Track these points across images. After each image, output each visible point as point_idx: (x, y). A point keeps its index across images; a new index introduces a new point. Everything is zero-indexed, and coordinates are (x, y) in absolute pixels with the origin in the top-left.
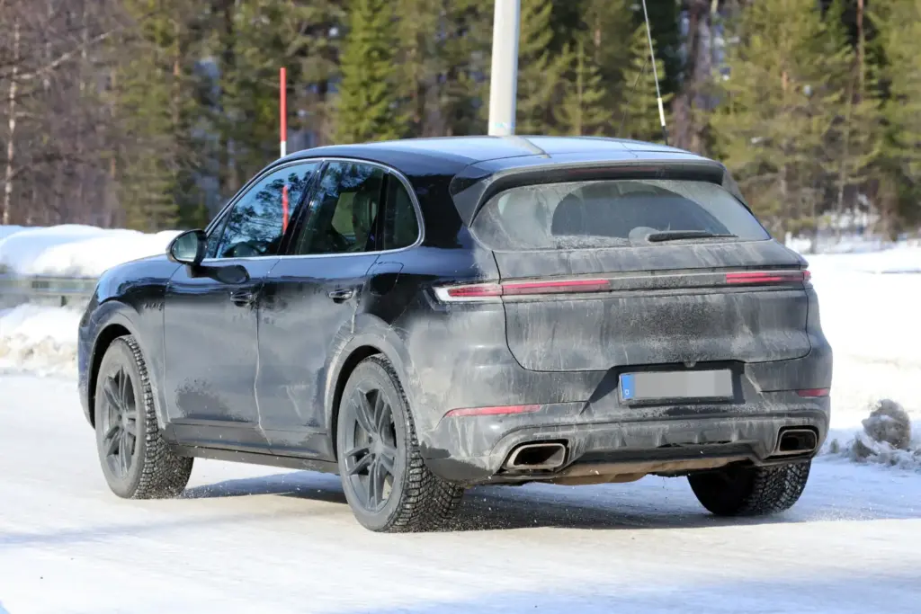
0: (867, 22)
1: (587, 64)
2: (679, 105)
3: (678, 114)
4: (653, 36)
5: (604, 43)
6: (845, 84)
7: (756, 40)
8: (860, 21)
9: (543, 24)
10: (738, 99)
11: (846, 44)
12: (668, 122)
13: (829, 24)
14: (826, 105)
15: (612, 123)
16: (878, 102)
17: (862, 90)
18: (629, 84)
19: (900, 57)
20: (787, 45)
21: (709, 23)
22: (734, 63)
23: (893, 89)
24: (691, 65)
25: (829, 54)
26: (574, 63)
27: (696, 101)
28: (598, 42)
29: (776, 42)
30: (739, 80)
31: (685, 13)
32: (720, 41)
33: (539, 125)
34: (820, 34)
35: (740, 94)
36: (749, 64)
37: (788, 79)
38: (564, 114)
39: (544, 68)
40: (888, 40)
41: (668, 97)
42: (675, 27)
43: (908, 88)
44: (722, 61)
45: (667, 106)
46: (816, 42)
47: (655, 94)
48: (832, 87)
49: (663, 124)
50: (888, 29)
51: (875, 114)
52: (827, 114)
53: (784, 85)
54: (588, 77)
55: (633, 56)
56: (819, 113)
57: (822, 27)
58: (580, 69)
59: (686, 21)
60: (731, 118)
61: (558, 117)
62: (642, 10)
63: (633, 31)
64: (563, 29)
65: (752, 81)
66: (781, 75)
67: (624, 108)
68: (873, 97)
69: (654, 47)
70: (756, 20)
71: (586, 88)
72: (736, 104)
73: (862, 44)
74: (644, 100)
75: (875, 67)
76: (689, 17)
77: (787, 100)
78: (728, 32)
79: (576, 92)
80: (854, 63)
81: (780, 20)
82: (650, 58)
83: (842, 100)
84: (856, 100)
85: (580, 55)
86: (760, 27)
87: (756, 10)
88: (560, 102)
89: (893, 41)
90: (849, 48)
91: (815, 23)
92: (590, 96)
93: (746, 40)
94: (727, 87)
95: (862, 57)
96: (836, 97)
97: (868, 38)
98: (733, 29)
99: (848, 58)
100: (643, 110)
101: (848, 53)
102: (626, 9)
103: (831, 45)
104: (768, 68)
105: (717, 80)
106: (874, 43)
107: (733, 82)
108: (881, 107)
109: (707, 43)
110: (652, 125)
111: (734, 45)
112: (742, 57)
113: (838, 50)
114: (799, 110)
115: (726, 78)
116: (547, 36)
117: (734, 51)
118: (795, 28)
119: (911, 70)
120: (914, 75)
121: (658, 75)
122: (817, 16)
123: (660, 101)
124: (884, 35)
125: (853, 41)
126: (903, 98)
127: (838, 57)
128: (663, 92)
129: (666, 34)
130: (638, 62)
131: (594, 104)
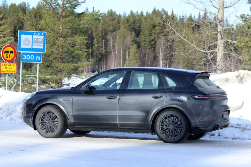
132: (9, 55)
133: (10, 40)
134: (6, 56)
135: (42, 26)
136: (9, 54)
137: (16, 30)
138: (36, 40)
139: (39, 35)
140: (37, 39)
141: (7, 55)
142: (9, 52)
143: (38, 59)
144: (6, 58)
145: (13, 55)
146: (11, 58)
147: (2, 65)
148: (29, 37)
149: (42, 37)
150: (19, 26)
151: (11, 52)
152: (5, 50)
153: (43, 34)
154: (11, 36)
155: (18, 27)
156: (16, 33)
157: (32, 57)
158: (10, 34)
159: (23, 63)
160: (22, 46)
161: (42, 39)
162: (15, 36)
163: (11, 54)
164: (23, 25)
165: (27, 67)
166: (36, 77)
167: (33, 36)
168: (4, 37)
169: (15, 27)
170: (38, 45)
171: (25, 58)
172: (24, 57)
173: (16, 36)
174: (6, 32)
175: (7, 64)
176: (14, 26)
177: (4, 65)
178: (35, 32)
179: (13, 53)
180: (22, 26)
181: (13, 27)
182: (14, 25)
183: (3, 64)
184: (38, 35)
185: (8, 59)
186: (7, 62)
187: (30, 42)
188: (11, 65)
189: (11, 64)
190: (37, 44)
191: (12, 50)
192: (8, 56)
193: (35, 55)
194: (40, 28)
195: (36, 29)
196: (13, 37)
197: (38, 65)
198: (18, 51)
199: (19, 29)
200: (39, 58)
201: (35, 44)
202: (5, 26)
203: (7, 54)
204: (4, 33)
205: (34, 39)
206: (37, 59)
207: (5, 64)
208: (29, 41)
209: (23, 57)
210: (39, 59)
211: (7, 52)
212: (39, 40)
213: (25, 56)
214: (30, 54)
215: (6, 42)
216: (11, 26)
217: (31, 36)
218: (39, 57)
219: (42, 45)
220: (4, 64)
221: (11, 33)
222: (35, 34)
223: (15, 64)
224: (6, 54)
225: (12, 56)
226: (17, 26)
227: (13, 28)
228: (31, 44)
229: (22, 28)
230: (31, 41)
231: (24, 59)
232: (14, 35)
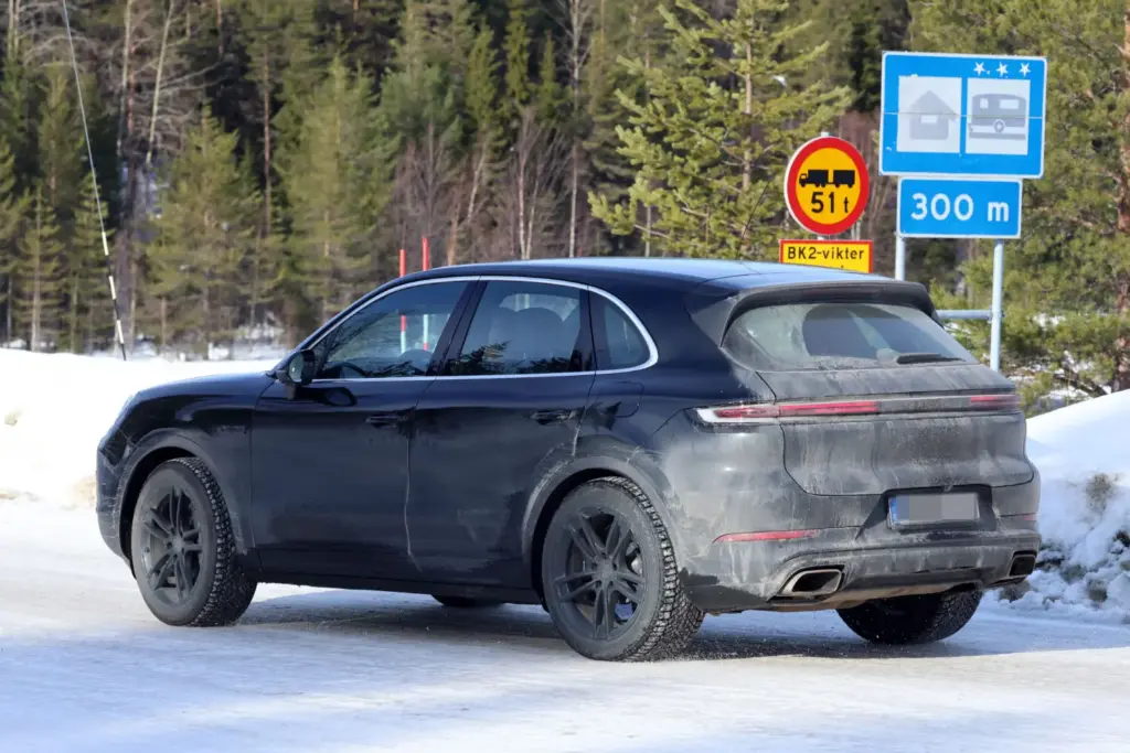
0: (273, 171)
1: (43, 204)
2: (120, 239)
3: (120, 245)
4: (98, 182)
5: (57, 186)
6: (254, 222)
7: (183, 186)
8: (267, 171)
9: (8, 171)
10: (168, 234)
11: (256, 189)
12: (110, 253)
13: (242, 173)
14: (240, 239)
15: (65, 253)
16: (282, 237)
17: (269, 227)
18: (79, 221)
19: (300, 200)
20: (208, 190)
21: (145, 172)
22: (164, 205)
23: (294, 226)
24: (130, 207)
25: (242, 198)
26: (34, 204)
27: (135, 235)
28: (53, 186)
29: (199, 187)
30: (169, 218)
31: (125, 163)
32: (153, 187)
33: (5, 254)
34: (235, 182)
35: (170, 230)
36: (177, 205)
37: (209, 218)
38: (26, 246)
39: (8, 208)
40: (289, 186)
41: (112, 231)
42: (116, 175)
43: (306, 226)
44: (156, 203)
45: (109, 239)
46: (232, 187)
47: (100, 230)
48: (244, 224)
49: (107, 253)
50: (289, 177)
51: (281, 246)
52: (241, 245)
53: (206, 222)
54: (45, 215)
55: (82, 198)
56: (234, 246)
57: (236, 175)
58: (39, 208)
59: (125, 170)
60: (163, 249)
61: (22, 249)
62: (88, 162)
63: (82, 177)
64: (24, 177)
65: (180, 219)
66: (203, 213)
67: (76, 241)
68: (278, 233)
69: (99, 191)
70: (184, 169)
71: (44, 224)
72: (167, 238)
73: (269, 190)
74: (92, 234)
75: (279, 208)
76: (128, 166)
77: (208, 235)
78: (160, 179)
79: (35, 226)
80: (262, 205)
81: (203, 170)
82: (96, 200)
83: (253, 235)
84: (264, 235)
85: (39, 197)
86: (186, 175)
87: (182, 160)
88: (22, 235)
89: (294, 187)
90: (257, 193)
91: (231, 172)
92: (47, 230)
93: (175, 186)
94: (159, 225)
95: (269, 200)
96: (248, 232)
97: (273, 185)
98: (163, 176)
99: (258, 201)
100: (91, 242)
101: (258, 196)
102: (75, 160)
103: (244, 189)
104: (193, 209)
105: (151, 218)
106: (277, 189)
107: (163, 219)
108: (285, 240)
109: (143, 188)
110: (98, 255)
111: (164, 189)
112: (172, 199)
113: (250, 194)
114: (218, 243)
115: (159, 216)
116: (12, 182)
117: (165, 195)
118: (215, 176)
119: (310, 210)
120: (310, 215)
121: (102, 214)
122: (232, 167)
123: (104, 235)
124: (286, 182)
125: (262, 186)
126: (302, 233)
127: (249, 200)
128: (107, 229)
129: (109, 181)
130: (87, 204)
131: (50, 237)
132: (832, 196)
133: (829, 103)
134: (814, 201)
135: (1015, 22)
136: (830, 188)
137: (863, 45)
138: (984, 104)
139: (1004, 77)
140: (994, 99)
141: (818, 197)
142: (831, 178)
143: (998, 219)
144: (814, 210)
145: (851, 193)
146: (839, 215)
147: (792, 252)
148: (947, 89)
149: (1022, 88)
150: (885, 23)
151: (844, 178)
152: (804, 170)
153: (1025, 69)
154: (840, 81)
155: (876, 30)
156: (867, 66)
157: (961, 209)
158: (828, 69)
159: (908, 241)
160: (905, 143)
161: (1022, 101)
162: (856, 83)
163: (844, 187)
164: (907, 17)
165: (927, 261)
166: (984, 323)
167: (971, 81)
168: (798, 88)
169: (860, 30)
170: (999, 135)
171: (920, 211)
172: (919, 206)
173: (871, 79)
174: (810, 57)
175: (820, 248)
176: (854, 25)
177: (801, 252)
178: (980, 61)
179: (851, 183)
180: (898, 23)
181: (850, 29)
182: (854, 13)
183: (797, 246)
184: (996, 75)
185: (826, 218)
186: (820, 239)
187: (953, 115)
188: (839, 254)
189: (843, 247)
190: (990, 129)
191: (847, 163)
192: (826, 199)
193: (983, 193)
194: (1002, 32)
195: (981, 44)
196: (847, 89)
197: (999, 249)
198: (882, 172)
199: (880, 37)
200: (1002, 210)
201: (978, 129)
202: (801, 23)
203: (820, 189)
204: (798, 64)
205: (977, 99)
206: (990, 218)
207: (808, 246)
208: (943, 113)
209: (911, 206)
210: (1006, 219)
211: (818, 177)
212: (1005, 104)
213: (919, 201)
214: (953, 189)
215: (807, 116)
216: (835, 25)
217: (957, 81)
218: (1005, 206)
219: (1019, 137)
220: (802, 246)
221: (839, 66)
222: (979, 68)
223: (866, 248)
224: (811, 188)
225: (846, 202)
226: (869, 22)
227: (847, 37)
228: (954, 127)
229: (902, 31)
230: (958, 111)
231: (914, 216)
232: (850, 74)
